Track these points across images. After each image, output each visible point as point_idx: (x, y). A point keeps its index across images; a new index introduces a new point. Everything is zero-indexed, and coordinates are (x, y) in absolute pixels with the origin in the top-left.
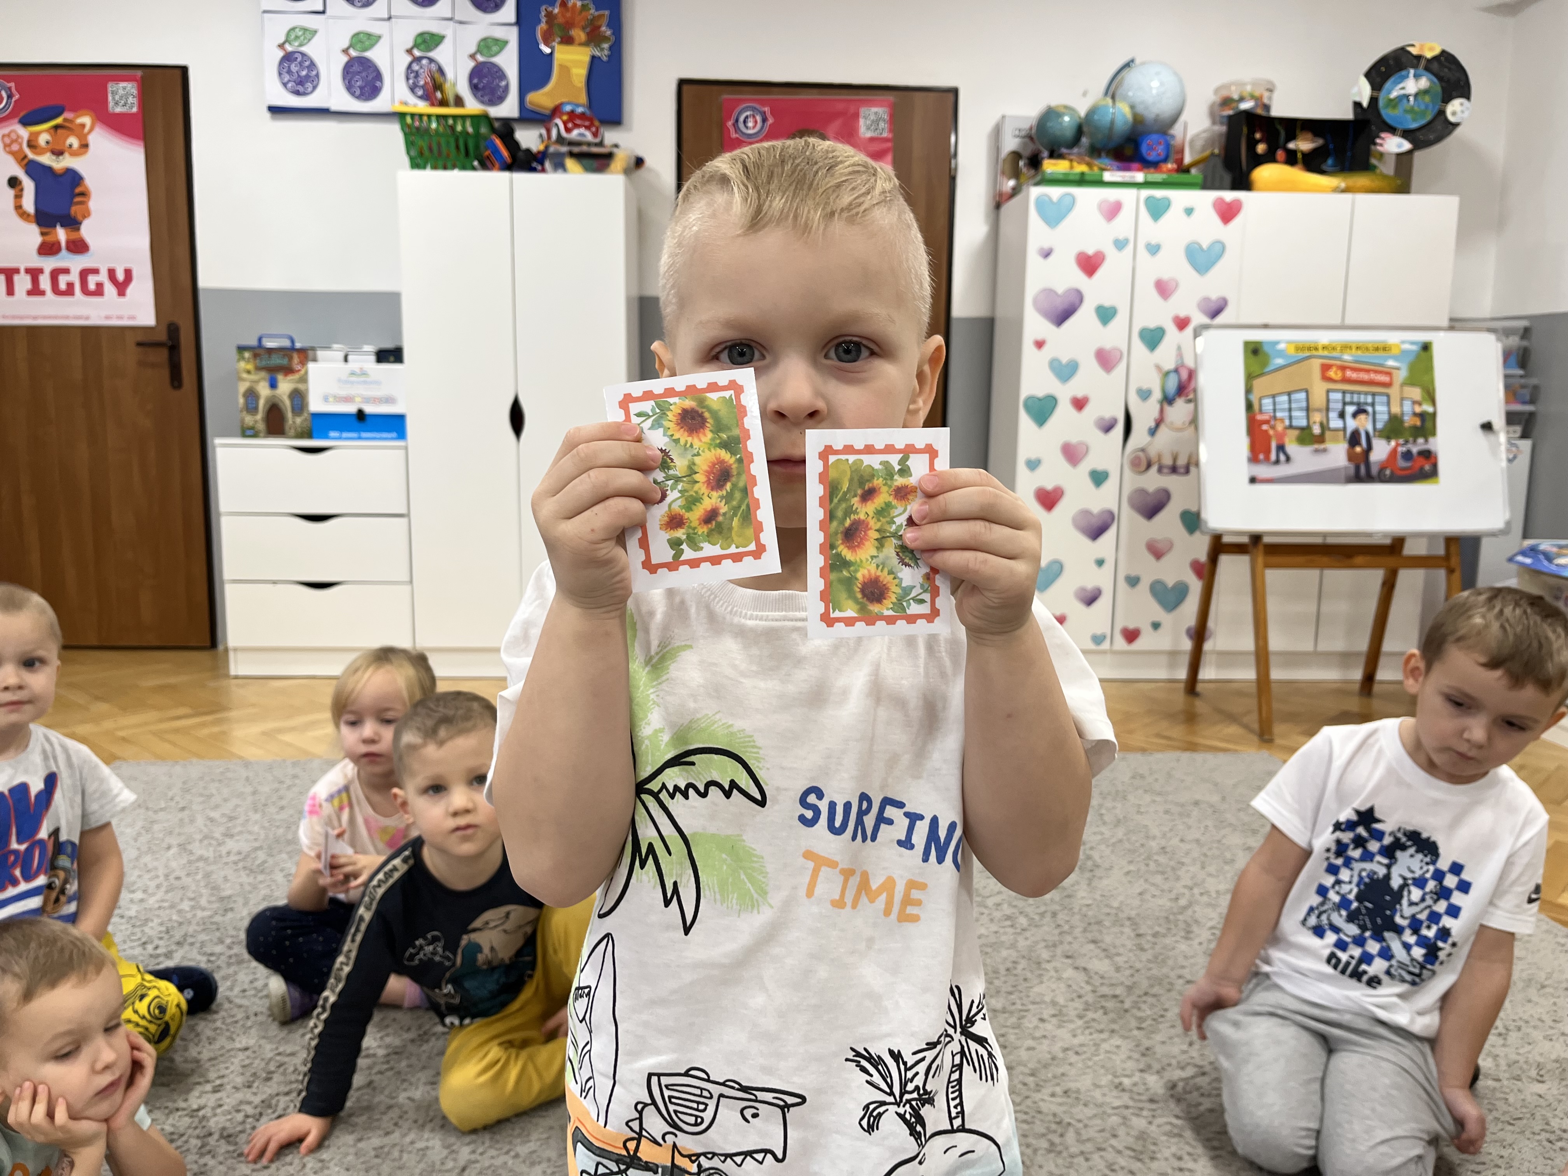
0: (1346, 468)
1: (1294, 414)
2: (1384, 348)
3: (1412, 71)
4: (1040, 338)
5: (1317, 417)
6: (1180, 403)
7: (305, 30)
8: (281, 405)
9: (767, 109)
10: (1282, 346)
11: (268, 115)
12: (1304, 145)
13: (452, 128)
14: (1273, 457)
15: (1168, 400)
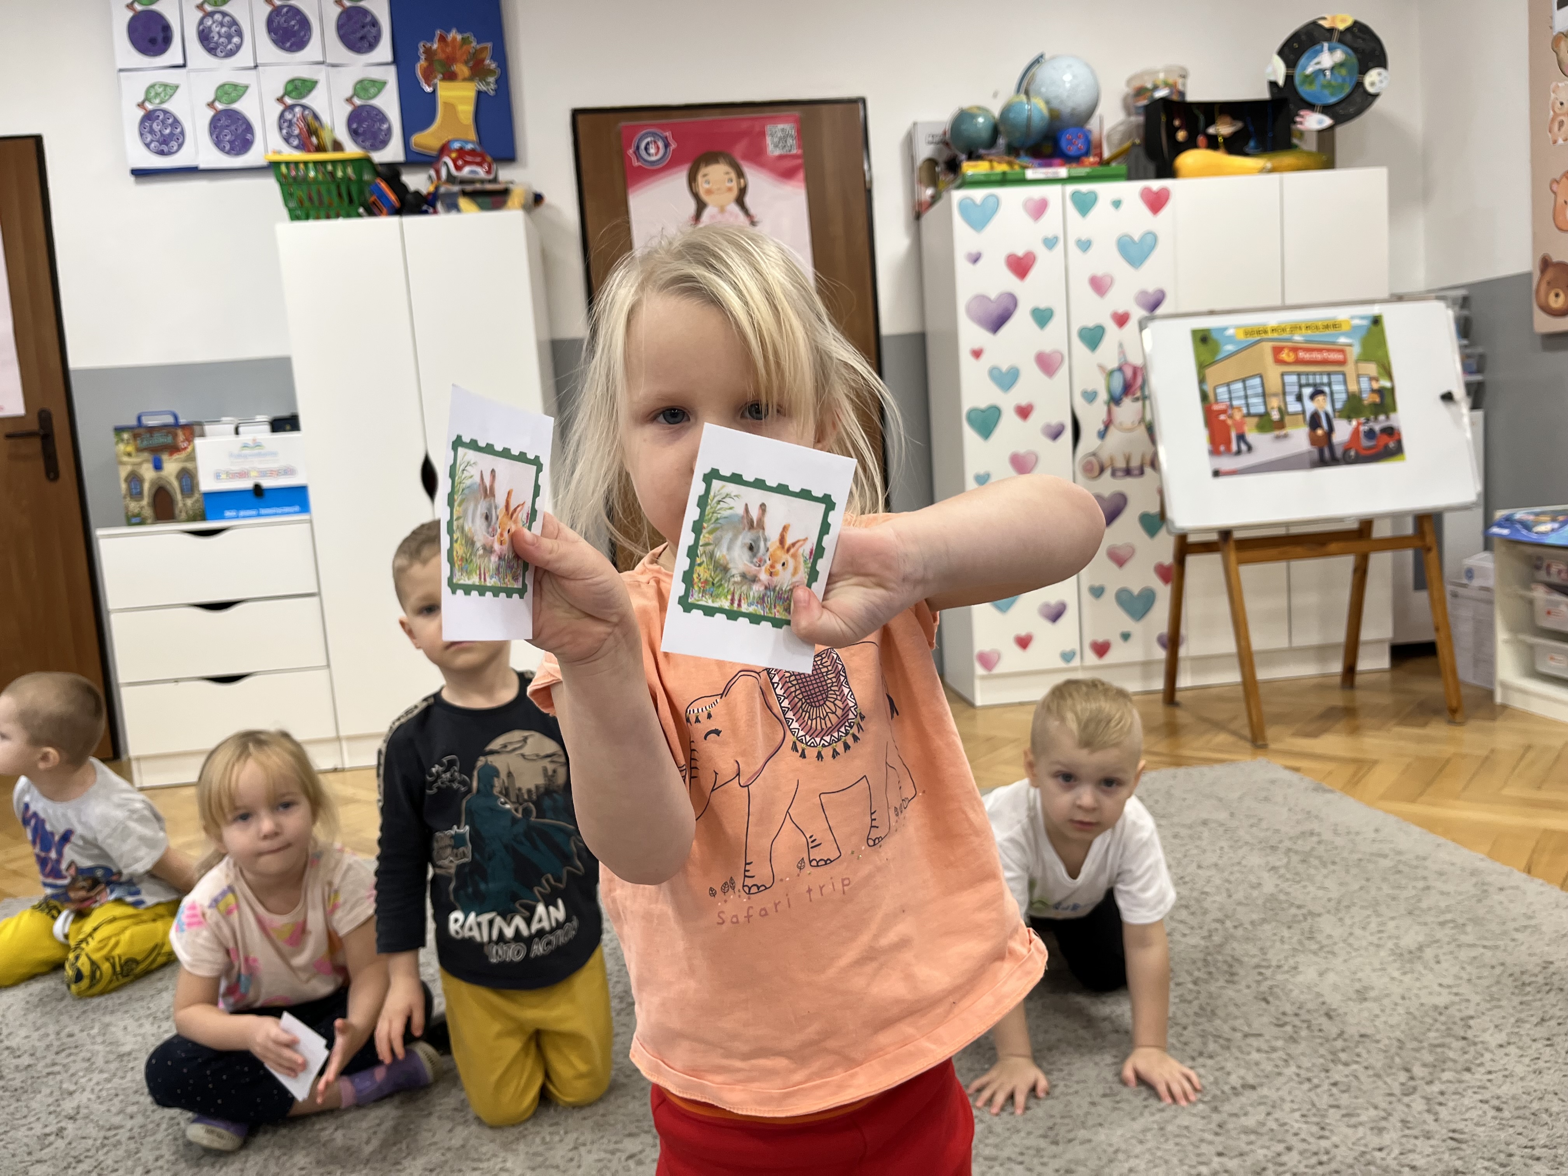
0: (1310, 452)
1: (1252, 401)
2: (1335, 325)
3: (1326, 45)
4: (976, 346)
5: (1274, 402)
6: (1127, 402)
7: (165, 86)
8: (168, 487)
9: (668, 134)
10: (1230, 332)
11: (132, 179)
12: (1223, 129)
13: (332, 174)
14: (1234, 447)
15: (1115, 400)
